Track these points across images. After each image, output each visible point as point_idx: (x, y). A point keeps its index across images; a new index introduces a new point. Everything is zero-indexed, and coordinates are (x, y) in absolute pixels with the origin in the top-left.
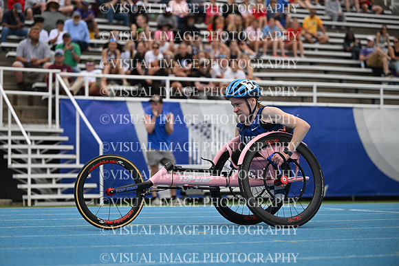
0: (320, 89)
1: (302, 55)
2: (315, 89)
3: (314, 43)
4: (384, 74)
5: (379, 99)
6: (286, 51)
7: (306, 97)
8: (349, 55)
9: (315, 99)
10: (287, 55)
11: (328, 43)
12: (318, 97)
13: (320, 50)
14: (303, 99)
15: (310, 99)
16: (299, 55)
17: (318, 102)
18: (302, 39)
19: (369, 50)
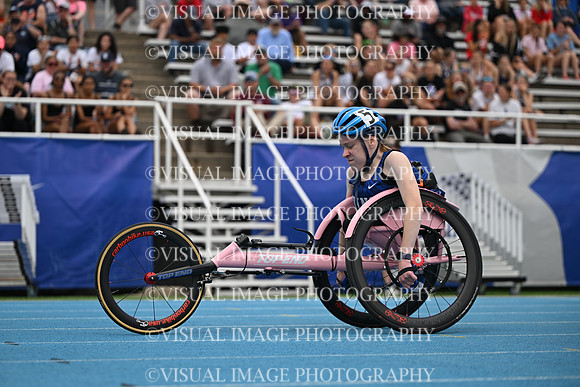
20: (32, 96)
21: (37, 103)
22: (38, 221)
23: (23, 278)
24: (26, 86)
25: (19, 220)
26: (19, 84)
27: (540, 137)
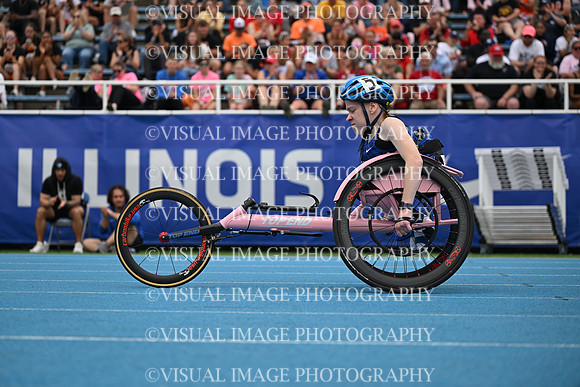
20: (560, 77)
21: (565, 83)
22: (568, 187)
23: (555, 237)
24: (555, 68)
25: (551, 187)
26: (549, 67)
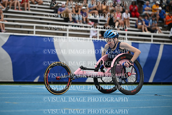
0: (37, 27)
1: (29, 10)
2: (35, 27)
3: (36, 4)
4: (69, 21)
5: (66, 34)
6: (21, 8)
7: (30, 31)
8: (53, 11)
9: (34, 32)
10: (22, 9)
11: (42, 4)
12: (36, 32)
13: (38, 8)
14: (28, 32)
15: (32, 32)
16: (28, 10)
17: (36, 34)
18: (30, 2)
19: (63, 9)
27: (5, 30)
